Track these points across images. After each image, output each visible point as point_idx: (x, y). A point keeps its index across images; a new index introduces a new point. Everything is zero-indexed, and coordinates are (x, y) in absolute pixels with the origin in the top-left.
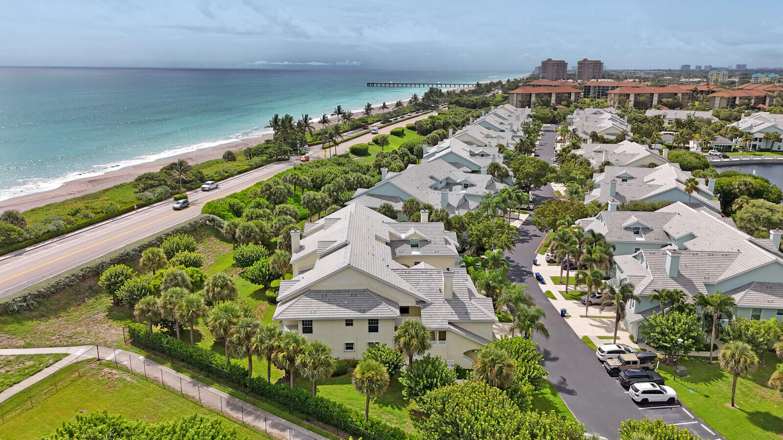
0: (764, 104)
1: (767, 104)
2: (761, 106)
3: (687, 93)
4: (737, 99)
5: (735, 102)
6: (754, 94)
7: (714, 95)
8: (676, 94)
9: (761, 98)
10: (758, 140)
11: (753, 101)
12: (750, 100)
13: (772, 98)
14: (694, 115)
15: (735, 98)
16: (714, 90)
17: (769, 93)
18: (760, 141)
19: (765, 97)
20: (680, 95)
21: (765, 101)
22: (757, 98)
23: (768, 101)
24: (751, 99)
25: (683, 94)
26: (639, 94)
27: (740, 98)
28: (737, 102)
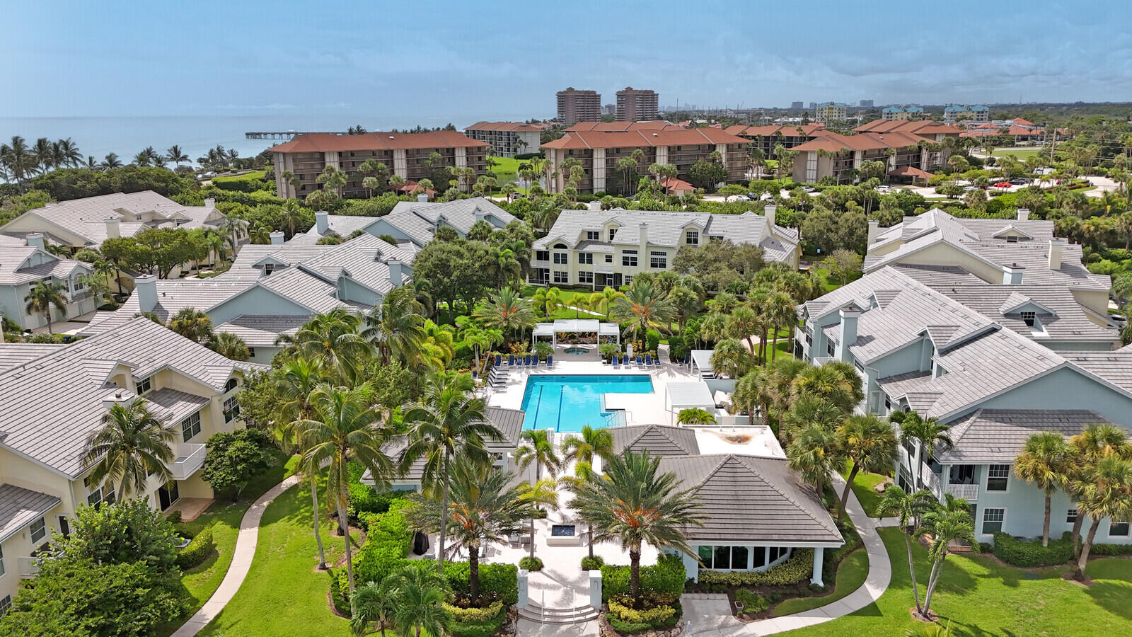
0: (918, 166)
1: (924, 165)
2: (911, 171)
3: (740, 146)
4: (858, 157)
5: (852, 163)
6: (895, 143)
7: (805, 146)
8: (713, 147)
9: (911, 152)
10: (984, 477)
11: (893, 161)
12: (885, 159)
13: (933, 150)
14: (706, 230)
15: (852, 153)
16: (811, 135)
17: (928, 141)
18: (997, 483)
19: (920, 148)
20: (721, 150)
21: (919, 158)
22: (902, 152)
23: (925, 156)
24: (888, 157)
25: (730, 148)
26: (618, 150)
27: (865, 154)
28: (858, 165)
